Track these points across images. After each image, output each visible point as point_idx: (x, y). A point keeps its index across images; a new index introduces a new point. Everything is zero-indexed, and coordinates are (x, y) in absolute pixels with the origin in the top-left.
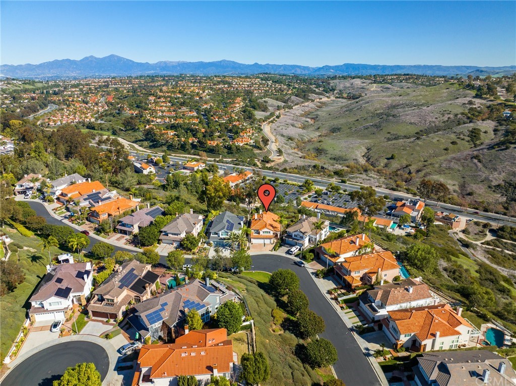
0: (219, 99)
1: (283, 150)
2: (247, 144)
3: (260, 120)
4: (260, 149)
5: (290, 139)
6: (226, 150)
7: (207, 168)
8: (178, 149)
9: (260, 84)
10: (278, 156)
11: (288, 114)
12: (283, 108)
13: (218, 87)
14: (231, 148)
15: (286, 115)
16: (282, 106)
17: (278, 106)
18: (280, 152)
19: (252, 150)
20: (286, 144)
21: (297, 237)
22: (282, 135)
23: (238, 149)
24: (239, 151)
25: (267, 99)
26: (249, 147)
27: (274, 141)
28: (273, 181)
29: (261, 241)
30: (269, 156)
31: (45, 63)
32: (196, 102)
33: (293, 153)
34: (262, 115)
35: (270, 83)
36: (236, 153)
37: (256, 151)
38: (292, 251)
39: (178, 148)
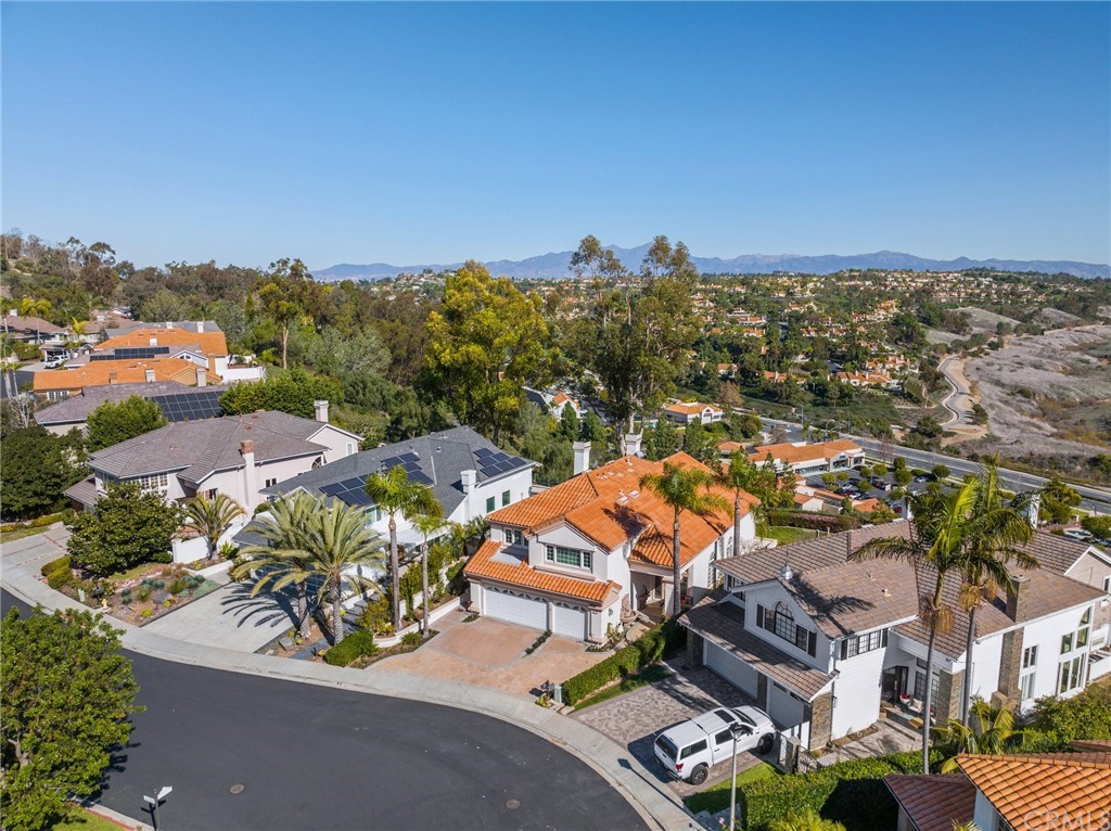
0: (838, 300)
1: (991, 414)
2: (878, 387)
3: (935, 348)
4: (917, 401)
5: (1025, 393)
6: (810, 396)
7: (728, 422)
8: (686, 385)
9: (960, 282)
10: (968, 423)
11: (1027, 343)
12: (1015, 331)
13: (847, 284)
14: (826, 391)
15: (1020, 344)
16: (1013, 326)
17: (1000, 325)
18: (978, 415)
19: (888, 400)
20: (1006, 403)
21: (771, 625)
22: (998, 383)
23: (845, 395)
24: (847, 400)
25: (969, 309)
26: (880, 393)
27: (968, 391)
28: (926, 475)
29: (529, 615)
30: (941, 421)
31: (531, 259)
32: (777, 302)
33: (1021, 422)
34: (948, 339)
35: (986, 281)
36: (839, 405)
37: (901, 405)
38: (670, 750)
39: (687, 383)
